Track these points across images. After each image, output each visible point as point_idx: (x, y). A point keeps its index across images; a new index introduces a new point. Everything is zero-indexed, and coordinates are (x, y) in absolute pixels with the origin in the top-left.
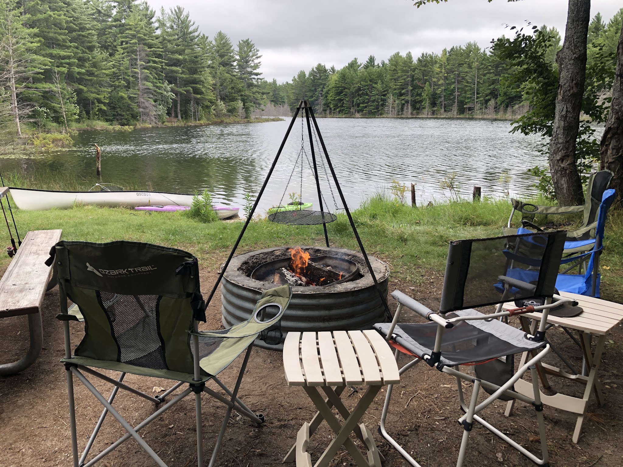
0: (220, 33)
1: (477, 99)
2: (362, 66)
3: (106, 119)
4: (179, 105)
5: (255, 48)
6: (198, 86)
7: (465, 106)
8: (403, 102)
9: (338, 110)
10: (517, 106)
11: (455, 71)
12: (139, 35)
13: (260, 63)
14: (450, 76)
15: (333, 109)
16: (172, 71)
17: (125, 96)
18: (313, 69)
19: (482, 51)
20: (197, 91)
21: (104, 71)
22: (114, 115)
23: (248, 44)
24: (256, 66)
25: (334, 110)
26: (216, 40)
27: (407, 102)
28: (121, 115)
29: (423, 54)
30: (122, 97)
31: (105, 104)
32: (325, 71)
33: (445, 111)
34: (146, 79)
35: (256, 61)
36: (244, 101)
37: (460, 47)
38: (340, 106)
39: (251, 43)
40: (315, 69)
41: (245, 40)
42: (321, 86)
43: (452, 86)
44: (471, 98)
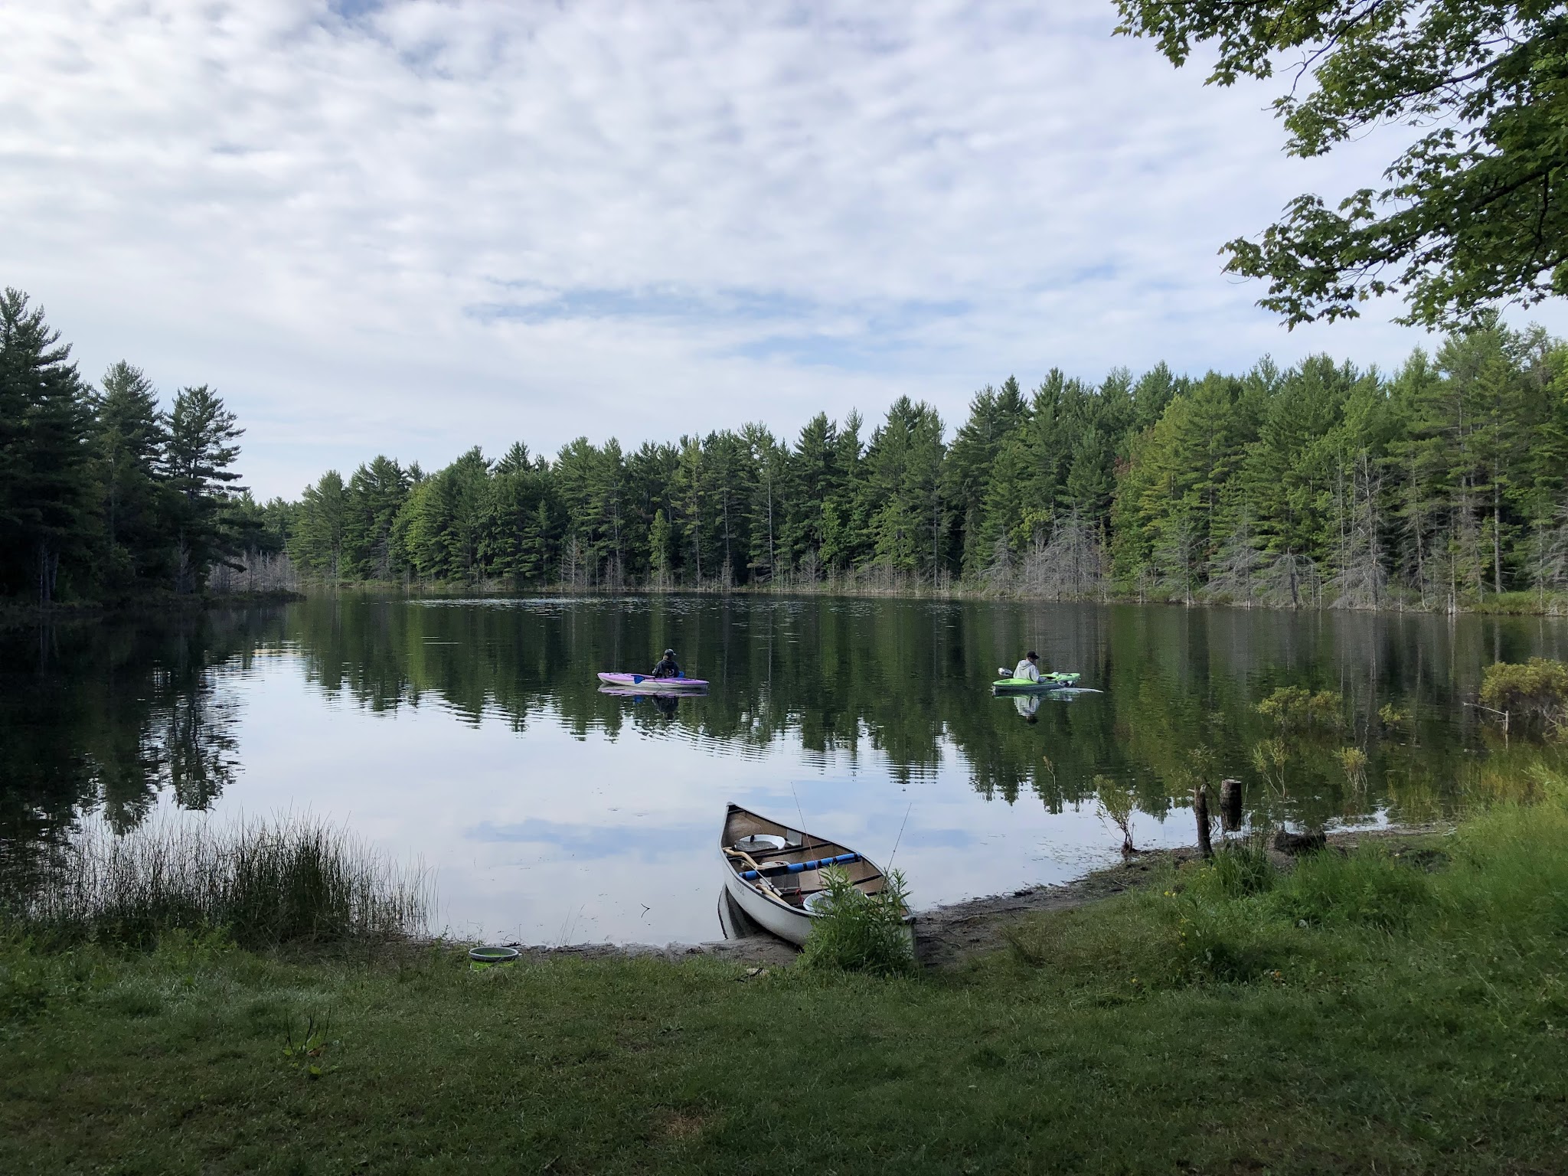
0: (122, 368)
1: (774, 549)
2: (492, 467)
5: (223, 410)
6: (59, 504)
7: (749, 565)
8: (603, 553)
9: (433, 571)
10: (866, 566)
11: (721, 486)
13: (236, 449)
14: (710, 496)
15: (418, 568)
18: (363, 470)
19: (779, 444)
23: (205, 398)
24: (225, 457)
25: (423, 569)
26: (109, 384)
27: (612, 553)
29: (646, 446)
32: (399, 473)
33: (704, 575)
35: (226, 444)
36: (191, 544)
37: (729, 434)
38: (440, 561)
39: (214, 398)
40: (368, 469)
41: (196, 388)
42: (387, 511)
43: (719, 520)
44: (761, 546)
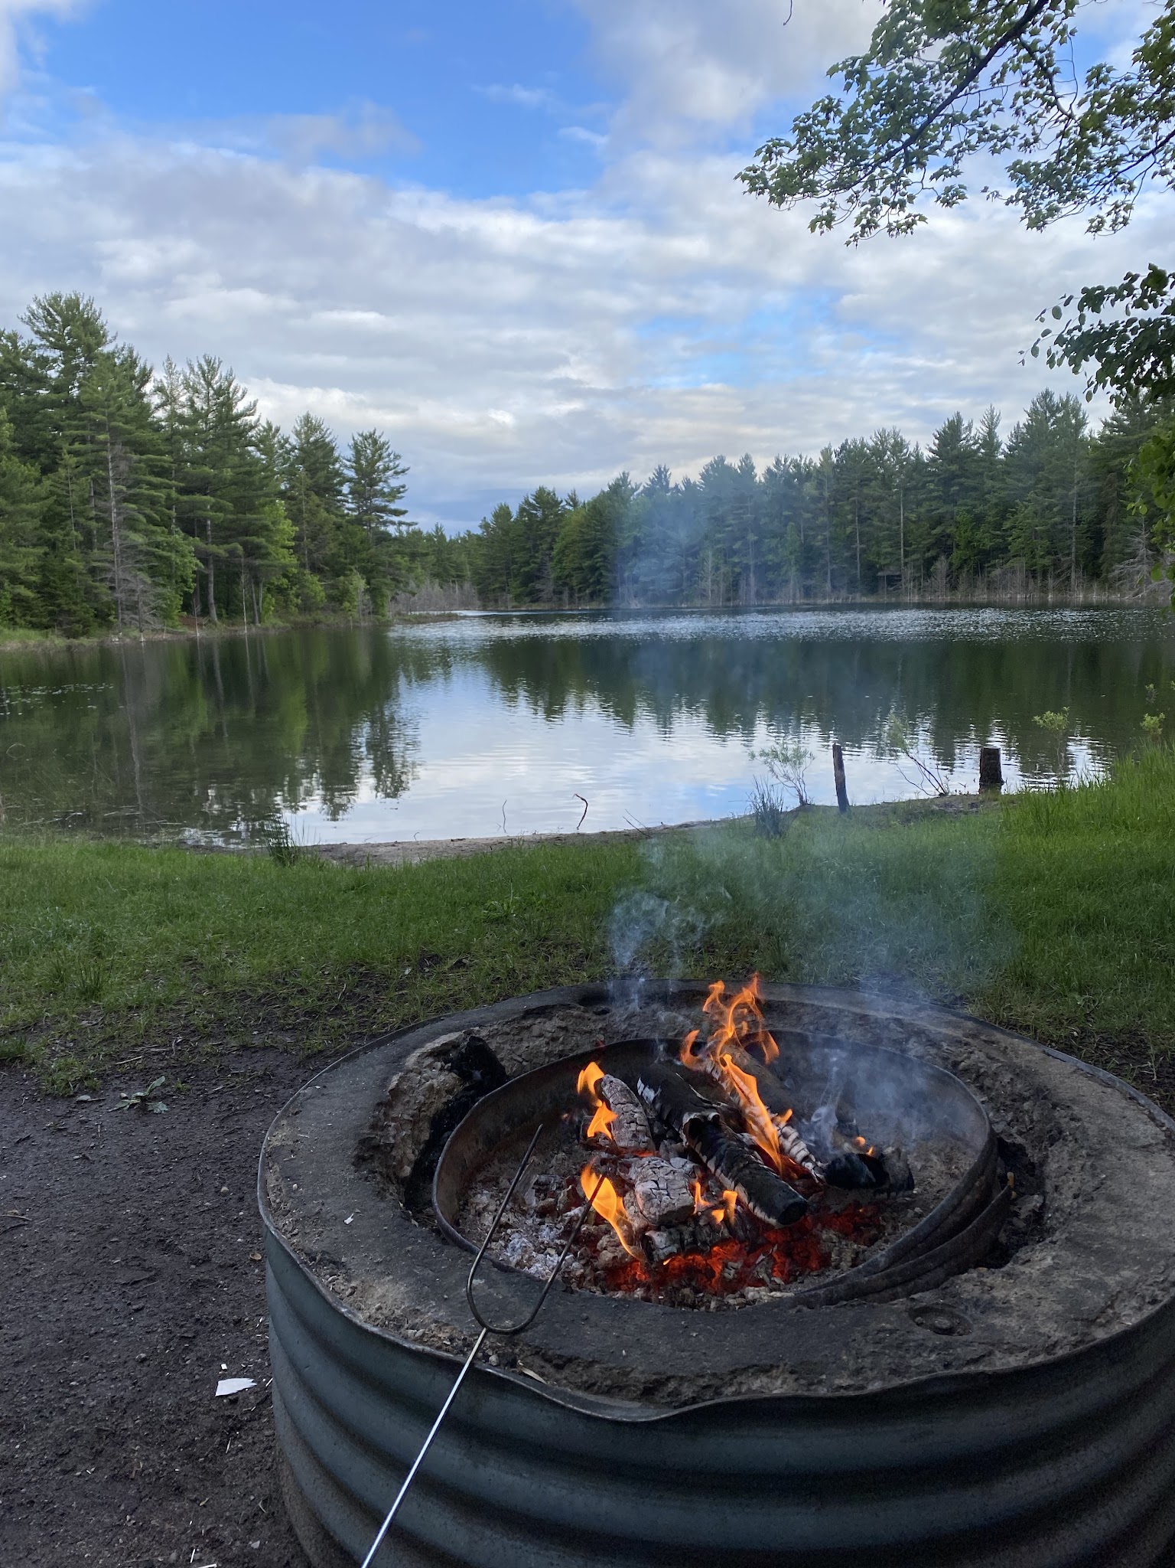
0: (307, 419)
1: (906, 556)
2: (639, 491)
3: (31, 622)
4: (211, 586)
5: (390, 451)
6: (256, 540)
7: (880, 574)
8: (737, 570)
9: (587, 591)
10: (998, 572)
11: (853, 495)
12: (113, 424)
13: (403, 487)
14: (842, 506)
15: (576, 588)
16: (195, 507)
17: (81, 566)
18: (527, 502)
19: (911, 449)
20: (252, 551)
21: (23, 506)
22: (51, 613)
23: (375, 442)
24: (395, 493)
25: (580, 590)
26: (298, 434)
27: (747, 567)
28: (69, 612)
29: (778, 462)
30: (72, 570)
31: (29, 585)
32: (557, 503)
33: (834, 587)
34: (130, 524)
35: (394, 483)
36: (368, 573)
37: (862, 442)
38: (594, 582)
39: (382, 440)
40: (531, 501)
41: (366, 433)
42: (549, 539)
43: (849, 530)
44: (891, 554)
